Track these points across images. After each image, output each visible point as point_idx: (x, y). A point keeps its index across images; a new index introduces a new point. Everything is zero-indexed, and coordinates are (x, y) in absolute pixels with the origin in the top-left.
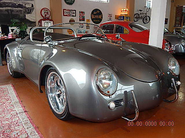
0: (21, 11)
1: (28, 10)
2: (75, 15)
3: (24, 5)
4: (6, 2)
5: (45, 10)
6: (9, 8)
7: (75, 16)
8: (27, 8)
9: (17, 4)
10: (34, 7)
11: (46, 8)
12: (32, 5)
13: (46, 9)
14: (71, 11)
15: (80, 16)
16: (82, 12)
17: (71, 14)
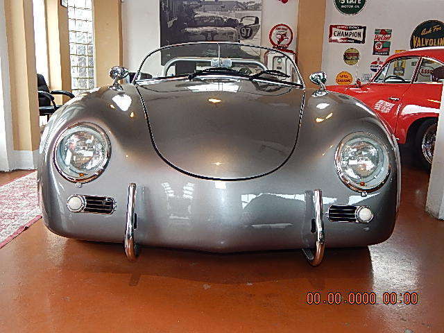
0: (232, 33)
1: (247, 31)
2: (361, 39)
3: (239, 20)
4: (205, 17)
5: (279, 29)
6: (209, 29)
7: (363, 42)
8: (246, 27)
9: (225, 20)
10: (260, 23)
11: (282, 25)
12: (257, 19)
13: (281, 27)
14: (351, 29)
15: (375, 42)
16: (383, 32)
17: (351, 37)
